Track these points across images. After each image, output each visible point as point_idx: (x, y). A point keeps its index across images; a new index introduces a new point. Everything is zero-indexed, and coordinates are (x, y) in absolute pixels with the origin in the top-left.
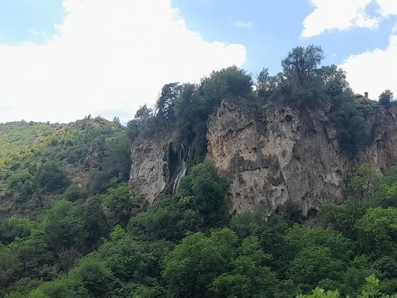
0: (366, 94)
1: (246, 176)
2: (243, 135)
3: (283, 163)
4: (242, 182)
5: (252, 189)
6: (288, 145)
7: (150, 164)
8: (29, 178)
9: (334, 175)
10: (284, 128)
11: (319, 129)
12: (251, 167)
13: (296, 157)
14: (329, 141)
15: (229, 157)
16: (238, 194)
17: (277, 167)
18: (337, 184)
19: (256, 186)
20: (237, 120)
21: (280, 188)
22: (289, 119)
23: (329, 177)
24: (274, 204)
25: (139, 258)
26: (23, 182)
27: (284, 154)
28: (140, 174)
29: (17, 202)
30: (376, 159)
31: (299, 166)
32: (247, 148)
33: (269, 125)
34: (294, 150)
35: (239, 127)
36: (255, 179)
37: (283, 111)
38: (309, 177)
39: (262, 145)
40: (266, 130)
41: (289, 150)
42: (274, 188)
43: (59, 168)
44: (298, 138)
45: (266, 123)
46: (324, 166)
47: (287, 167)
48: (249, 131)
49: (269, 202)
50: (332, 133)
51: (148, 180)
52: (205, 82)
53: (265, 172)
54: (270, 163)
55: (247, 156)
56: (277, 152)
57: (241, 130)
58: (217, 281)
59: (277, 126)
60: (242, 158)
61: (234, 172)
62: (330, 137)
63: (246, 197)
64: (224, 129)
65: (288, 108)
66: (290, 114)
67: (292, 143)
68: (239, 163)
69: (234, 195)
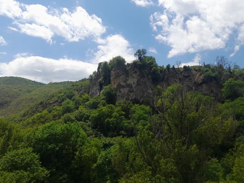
0: (163, 66)
1: (122, 90)
2: (121, 77)
3: (134, 86)
4: (120, 92)
5: (123, 94)
6: (135, 80)
9: (150, 90)
10: (134, 75)
11: (145, 76)
12: (123, 87)
13: (138, 84)
15: (117, 84)
17: (131, 87)
18: (151, 93)
19: (125, 93)
20: (119, 72)
21: (132, 94)
22: (136, 72)
23: (149, 91)
24: (130, 98)
27: (134, 83)
30: (164, 86)
31: (139, 87)
32: (122, 81)
33: (129, 74)
34: (137, 82)
35: (120, 74)
36: (125, 91)
37: (134, 70)
38: (143, 91)
39: (127, 80)
40: (128, 76)
41: (136, 82)
42: (130, 94)
44: (139, 78)
45: (128, 73)
46: (147, 88)
48: (123, 76)
50: (150, 77)
51: (95, 93)
53: (128, 89)
54: (129, 86)
55: (122, 84)
56: (132, 82)
57: (120, 76)
59: (132, 74)
61: (118, 89)
62: (149, 78)
63: (121, 97)
64: (115, 75)
65: (135, 69)
66: (136, 70)
67: (137, 80)
68: (120, 86)
69: (118, 96)
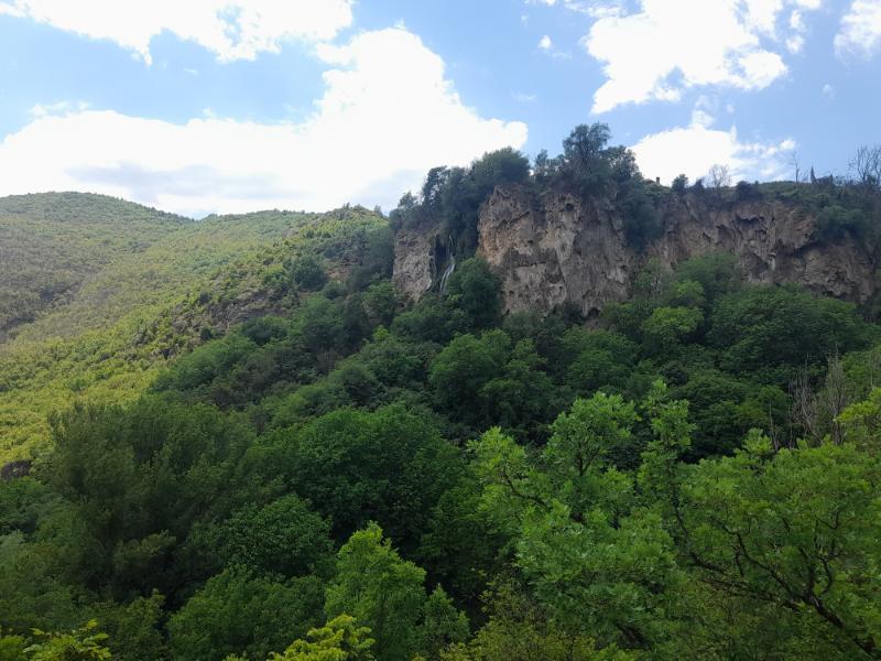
0: (658, 179)
1: (521, 272)
2: (518, 227)
3: (562, 257)
4: (516, 279)
5: (527, 287)
6: (568, 237)
7: (415, 259)
8: (283, 273)
9: (619, 270)
10: (564, 219)
11: (603, 219)
12: (527, 262)
13: (577, 252)
14: (614, 232)
15: (502, 251)
16: (511, 292)
17: (555, 262)
18: (622, 281)
19: (532, 284)
20: (512, 210)
21: (558, 285)
22: (570, 208)
23: (613, 274)
24: (551, 303)
25: (404, 361)
26: (278, 278)
27: (563, 248)
28: (405, 270)
29: (272, 299)
30: (666, 253)
31: (580, 261)
32: (522, 241)
33: (547, 215)
34: (574, 243)
35: (514, 217)
36: (530, 275)
37: (564, 199)
38: (591, 273)
39: (539, 237)
40: (544, 220)
41: (569, 244)
42: (551, 285)
43: (316, 263)
44: (580, 229)
45: (544, 213)
46: (608, 263)
47: (567, 263)
48: (524, 222)
49: (546, 301)
50: (618, 223)
51: (413, 276)
52: (476, 166)
53: (542, 268)
54: (548, 258)
55: (522, 250)
56: (556, 245)
57: (516, 220)
58: (487, 386)
59: (557, 217)
60: (517, 252)
61: (508, 268)
62: (616, 227)
63: (520, 295)
64: (497, 219)
65: (569, 195)
66: (572, 202)
67: (572, 236)
68: (513, 258)
69: (508, 294)
